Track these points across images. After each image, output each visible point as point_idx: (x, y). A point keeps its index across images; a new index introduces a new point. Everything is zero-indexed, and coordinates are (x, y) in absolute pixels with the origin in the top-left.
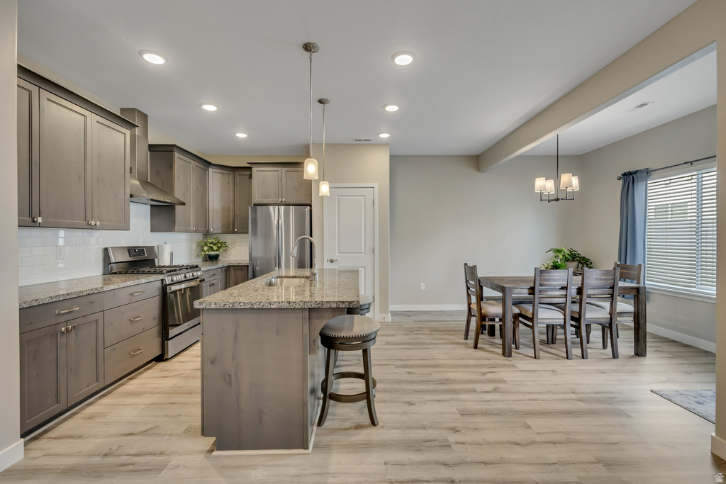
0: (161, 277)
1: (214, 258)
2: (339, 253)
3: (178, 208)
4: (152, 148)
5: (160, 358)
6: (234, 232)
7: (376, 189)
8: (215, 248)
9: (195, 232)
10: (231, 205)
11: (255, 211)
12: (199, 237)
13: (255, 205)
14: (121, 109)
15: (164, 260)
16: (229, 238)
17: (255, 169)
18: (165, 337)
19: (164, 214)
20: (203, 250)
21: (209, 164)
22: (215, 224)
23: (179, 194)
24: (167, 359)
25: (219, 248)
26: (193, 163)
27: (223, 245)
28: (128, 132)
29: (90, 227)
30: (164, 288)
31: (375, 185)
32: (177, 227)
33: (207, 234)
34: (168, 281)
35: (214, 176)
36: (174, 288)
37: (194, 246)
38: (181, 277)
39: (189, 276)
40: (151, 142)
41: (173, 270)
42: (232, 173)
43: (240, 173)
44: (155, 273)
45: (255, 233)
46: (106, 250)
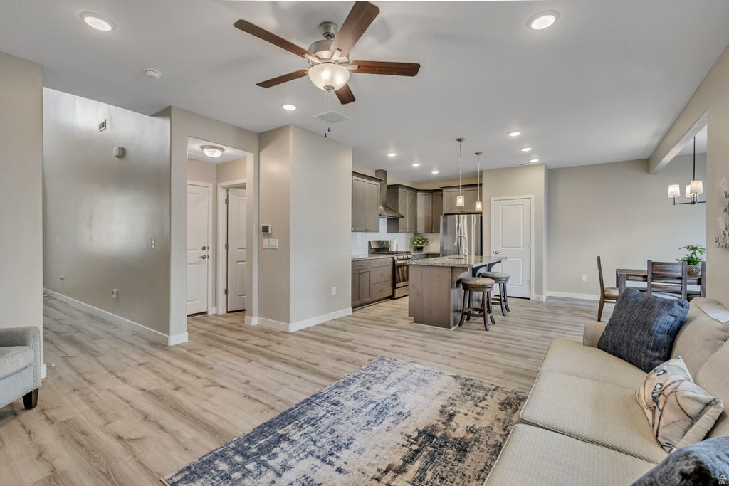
0: (392, 256)
1: (420, 249)
2: (502, 247)
3: (400, 219)
4: (389, 187)
5: (392, 297)
6: (432, 233)
7: (533, 199)
8: (421, 242)
9: (409, 232)
10: (431, 215)
11: (445, 219)
12: (412, 235)
13: (445, 214)
14: (376, 171)
15: (393, 249)
16: (429, 236)
17: (444, 191)
18: (394, 287)
19: (394, 223)
20: (414, 244)
21: (417, 190)
22: (421, 228)
23: (401, 212)
24: (395, 299)
25: (423, 242)
26: (408, 192)
27: (425, 241)
28: (379, 184)
29: (366, 231)
30: (394, 262)
31: (532, 196)
32: (400, 230)
33: (416, 234)
34: (396, 258)
35: (420, 196)
36: (398, 262)
37: (409, 241)
38: (401, 257)
39: (406, 257)
40: (388, 184)
41: (398, 253)
42: (431, 194)
43: (436, 194)
44: (390, 254)
45: (445, 232)
46: (370, 242)
